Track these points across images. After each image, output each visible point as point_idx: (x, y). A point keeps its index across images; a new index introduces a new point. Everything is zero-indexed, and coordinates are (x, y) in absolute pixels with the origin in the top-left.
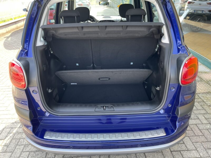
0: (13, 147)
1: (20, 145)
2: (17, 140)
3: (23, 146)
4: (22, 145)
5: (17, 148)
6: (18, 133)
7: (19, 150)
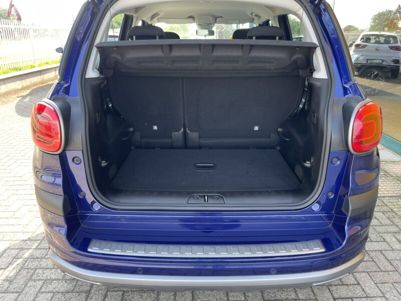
0: (21, 283)
1: (35, 281)
2: (29, 270)
3: (41, 283)
4: (39, 280)
5: (29, 285)
6: (34, 258)
7: (33, 289)
